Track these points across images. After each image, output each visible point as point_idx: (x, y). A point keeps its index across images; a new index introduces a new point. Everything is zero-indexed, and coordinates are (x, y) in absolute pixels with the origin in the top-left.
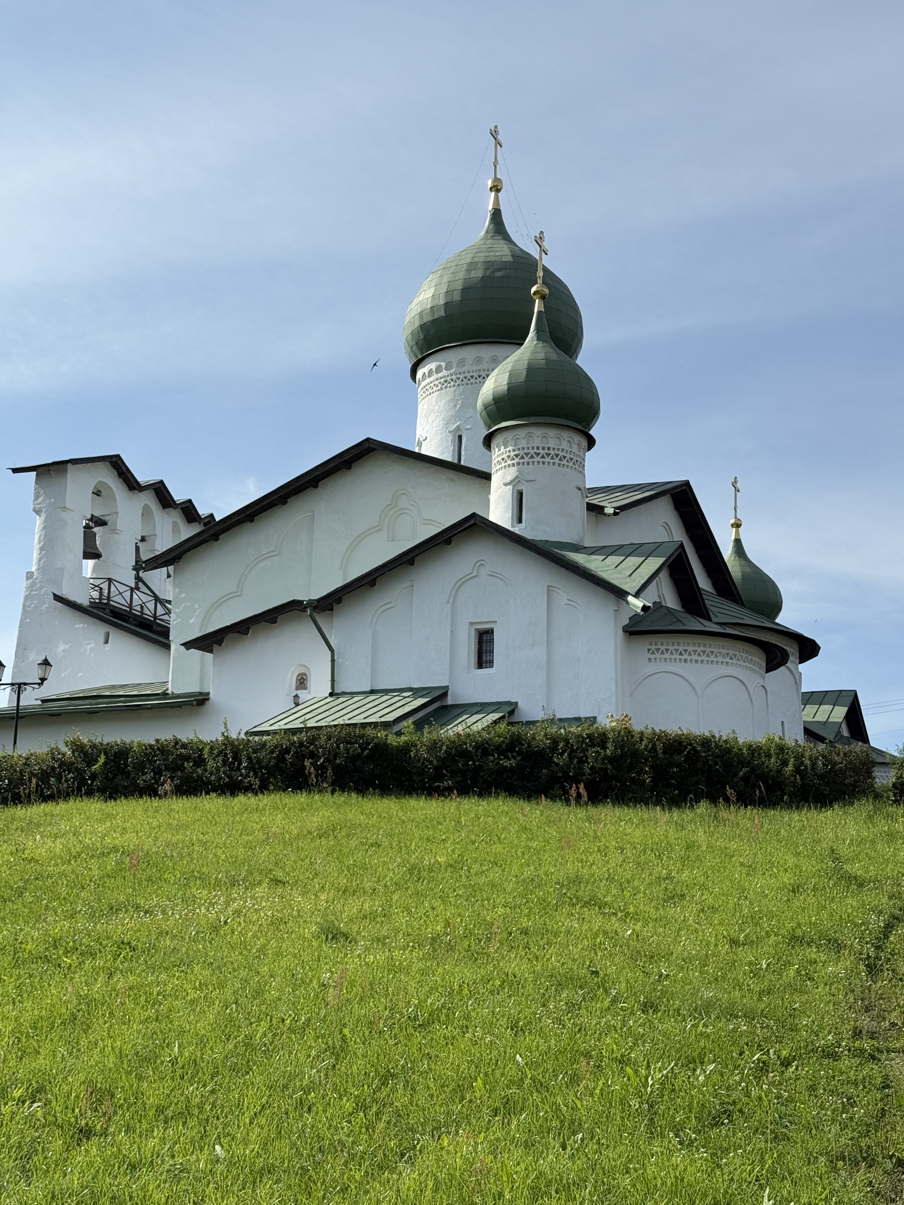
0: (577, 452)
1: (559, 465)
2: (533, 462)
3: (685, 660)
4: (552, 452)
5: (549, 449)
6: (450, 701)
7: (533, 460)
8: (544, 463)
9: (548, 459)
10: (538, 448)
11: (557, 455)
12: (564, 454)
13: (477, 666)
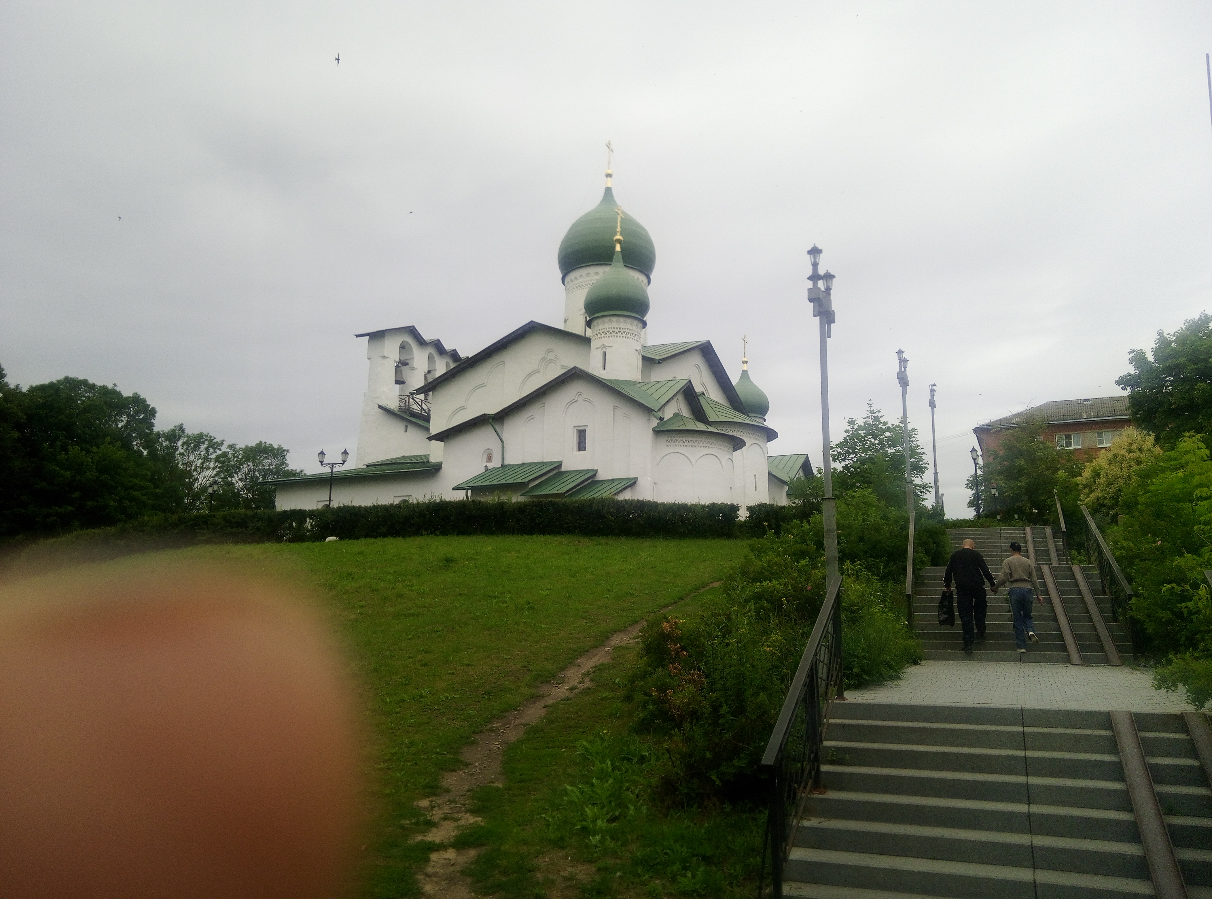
0: (636, 330)
1: (626, 337)
2: (612, 336)
3: (686, 446)
4: (621, 330)
5: (620, 328)
6: (563, 469)
7: (612, 335)
8: (617, 336)
9: (619, 334)
10: (614, 328)
11: (624, 332)
12: (628, 331)
13: (578, 449)
